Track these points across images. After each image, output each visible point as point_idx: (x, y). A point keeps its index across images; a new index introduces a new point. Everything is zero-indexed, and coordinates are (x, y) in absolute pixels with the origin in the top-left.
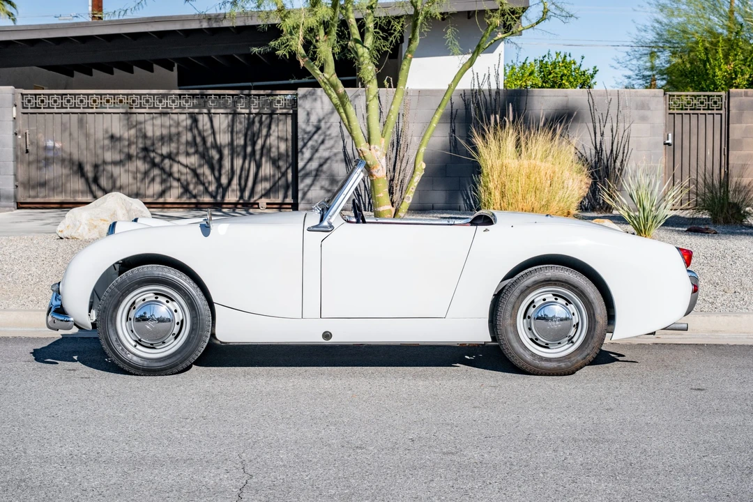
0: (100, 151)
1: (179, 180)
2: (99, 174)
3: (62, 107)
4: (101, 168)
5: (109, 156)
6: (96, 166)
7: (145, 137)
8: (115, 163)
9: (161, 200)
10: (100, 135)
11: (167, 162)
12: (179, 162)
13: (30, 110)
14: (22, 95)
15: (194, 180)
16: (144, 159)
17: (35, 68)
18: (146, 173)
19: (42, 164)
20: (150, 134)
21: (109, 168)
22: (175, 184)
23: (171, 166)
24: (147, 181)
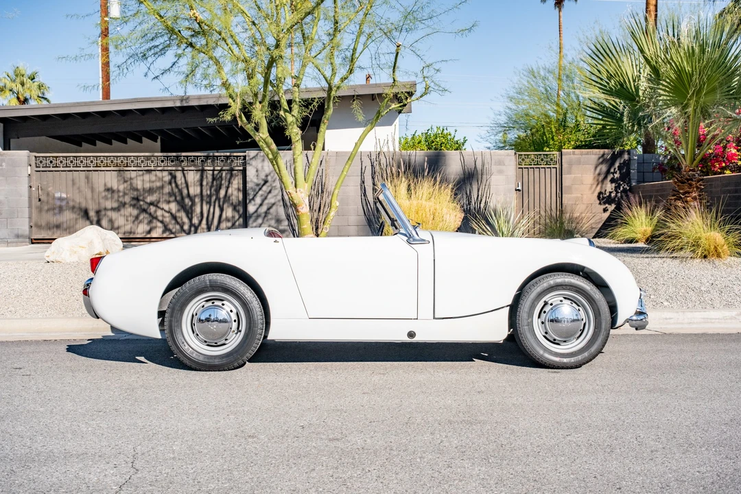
0: (102, 201)
1: (162, 222)
2: (101, 217)
3: (67, 167)
4: (103, 213)
5: (109, 204)
6: (98, 212)
7: (137, 190)
8: (113, 209)
9: (148, 236)
10: (102, 189)
11: (152, 209)
12: (163, 209)
13: (41, 169)
14: (35, 157)
15: (173, 222)
16: (134, 206)
17: (44, 137)
18: (137, 217)
19: (57, 211)
20: (140, 187)
21: (109, 213)
22: (159, 224)
23: (156, 211)
24: (136, 223)
